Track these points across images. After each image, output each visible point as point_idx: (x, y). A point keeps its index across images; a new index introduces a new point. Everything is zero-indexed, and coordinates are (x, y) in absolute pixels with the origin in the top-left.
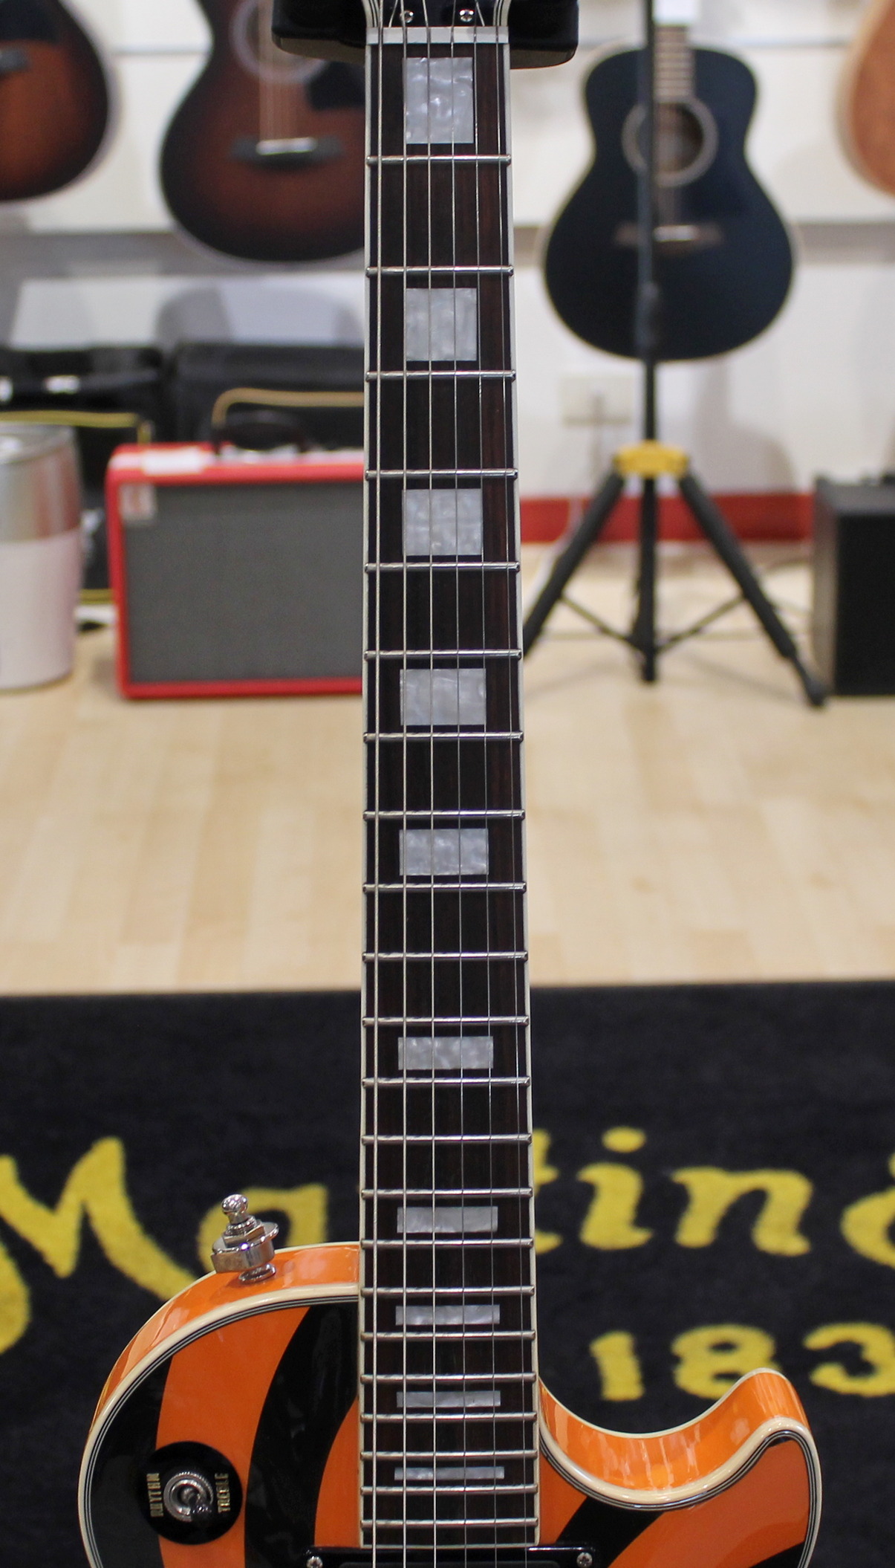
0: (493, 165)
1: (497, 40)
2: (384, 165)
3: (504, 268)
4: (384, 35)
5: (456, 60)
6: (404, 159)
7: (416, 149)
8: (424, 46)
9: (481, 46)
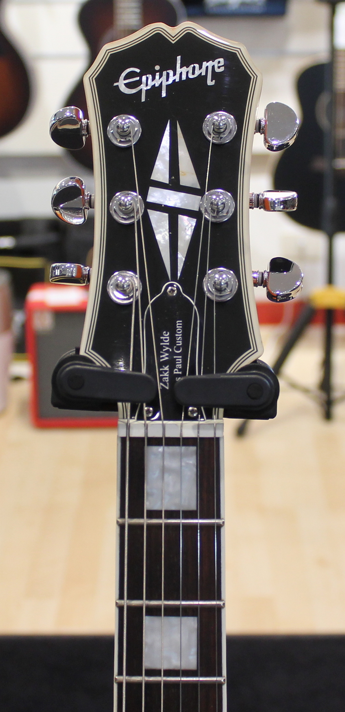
0: (211, 527)
1: (215, 434)
2: (130, 526)
3: (218, 603)
4: (130, 430)
5: (183, 448)
6: (145, 521)
7: (154, 514)
8: (161, 439)
9: (202, 439)
